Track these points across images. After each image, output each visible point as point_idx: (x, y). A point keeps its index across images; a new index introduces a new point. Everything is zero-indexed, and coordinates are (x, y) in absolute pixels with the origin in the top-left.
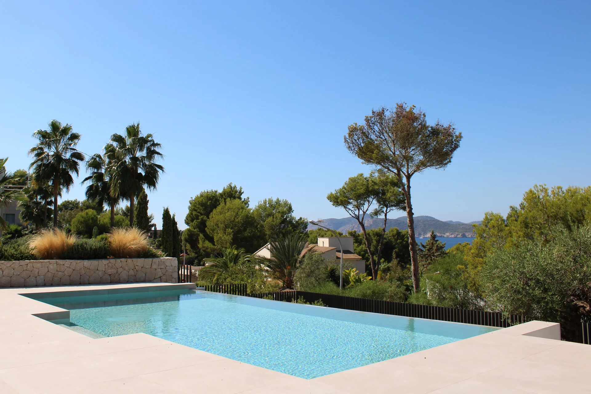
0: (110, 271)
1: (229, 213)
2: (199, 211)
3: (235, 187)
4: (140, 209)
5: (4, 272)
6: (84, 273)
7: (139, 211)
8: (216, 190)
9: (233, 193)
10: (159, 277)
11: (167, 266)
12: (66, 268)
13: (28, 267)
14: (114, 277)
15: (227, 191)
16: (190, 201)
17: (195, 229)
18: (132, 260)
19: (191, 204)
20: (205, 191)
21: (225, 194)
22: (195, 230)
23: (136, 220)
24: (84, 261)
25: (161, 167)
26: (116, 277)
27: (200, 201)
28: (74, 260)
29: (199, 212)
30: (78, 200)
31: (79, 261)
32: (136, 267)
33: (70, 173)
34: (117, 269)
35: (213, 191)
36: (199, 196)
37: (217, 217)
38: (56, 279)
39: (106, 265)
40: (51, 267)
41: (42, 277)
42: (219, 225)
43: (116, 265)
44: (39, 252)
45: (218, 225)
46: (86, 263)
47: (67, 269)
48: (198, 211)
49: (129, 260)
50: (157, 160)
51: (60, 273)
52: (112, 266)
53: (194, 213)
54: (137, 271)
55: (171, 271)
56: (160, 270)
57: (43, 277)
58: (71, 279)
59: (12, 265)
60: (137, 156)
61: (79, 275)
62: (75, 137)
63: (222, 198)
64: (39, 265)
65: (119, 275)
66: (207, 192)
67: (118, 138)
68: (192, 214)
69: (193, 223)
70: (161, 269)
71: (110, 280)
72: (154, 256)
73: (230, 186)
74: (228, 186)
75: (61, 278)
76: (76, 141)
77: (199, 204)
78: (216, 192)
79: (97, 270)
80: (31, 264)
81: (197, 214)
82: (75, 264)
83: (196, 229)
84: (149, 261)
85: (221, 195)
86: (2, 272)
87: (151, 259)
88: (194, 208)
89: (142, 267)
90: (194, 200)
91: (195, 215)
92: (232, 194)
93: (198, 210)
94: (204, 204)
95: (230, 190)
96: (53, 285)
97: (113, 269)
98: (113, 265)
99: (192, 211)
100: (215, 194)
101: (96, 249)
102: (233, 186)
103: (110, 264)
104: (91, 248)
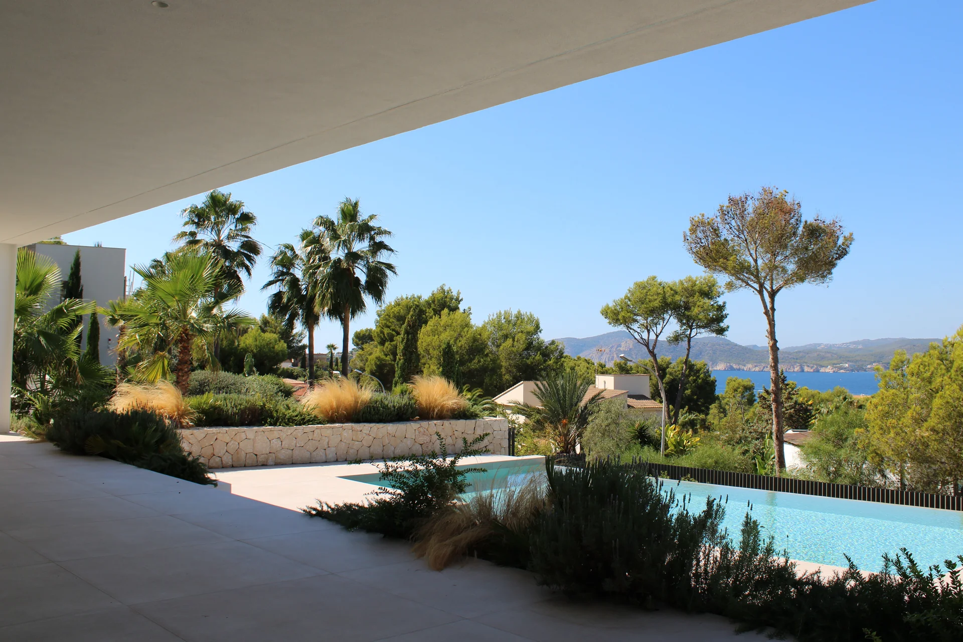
0: (422, 439)
1: (447, 333)
2: (392, 327)
3: (450, 291)
5: (283, 443)
6: (388, 442)
8: (419, 295)
9: (448, 300)
10: (484, 446)
11: (494, 432)
12: (364, 435)
13: (315, 435)
14: (427, 447)
15: (437, 298)
16: (377, 311)
17: (386, 355)
18: (449, 422)
19: (379, 316)
20: (402, 297)
21: (434, 302)
22: (387, 358)
24: (388, 424)
26: (429, 448)
27: (396, 313)
28: (374, 424)
29: (393, 330)
31: (381, 425)
32: (455, 433)
33: (239, 273)
34: (430, 436)
35: (416, 296)
36: (393, 304)
37: (429, 339)
38: (351, 451)
39: (417, 431)
40: (345, 434)
42: (431, 351)
43: (429, 429)
44: (321, 412)
45: (428, 351)
46: (391, 428)
47: (366, 437)
48: (391, 328)
49: (446, 423)
51: (357, 443)
52: (424, 431)
53: (386, 331)
54: (456, 438)
55: (499, 437)
57: (334, 449)
58: (372, 452)
59: (295, 433)
60: (355, 251)
61: (382, 446)
62: (247, 218)
63: (429, 309)
64: (329, 432)
65: (432, 444)
66: (407, 298)
67: (325, 223)
68: (382, 332)
69: (385, 347)
71: (421, 453)
73: (442, 289)
74: (439, 289)
75: (358, 451)
76: (249, 224)
77: (395, 317)
78: (419, 298)
79: (405, 437)
80: (318, 430)
81: (390, 333)
82: (376, 429)
83: (388, 356)
84: (470, 423)
85: (428, 304)
86: (280, 443)
87: (473, 421)
88: (385, 324)
89: (462, 433)
90: (384, 311)
91: (388, 334)
92: (445, 302)
93: (391, 326)
94: (401, 317)
95: (443, 295)
96: (347, 460)
97: (425, 436)
98: (425, 430)
99: (382, 328)
100: (418, 302)
101: (399, 409)
102: (446, 288)
103: (421, 429)
104: (394, 407)
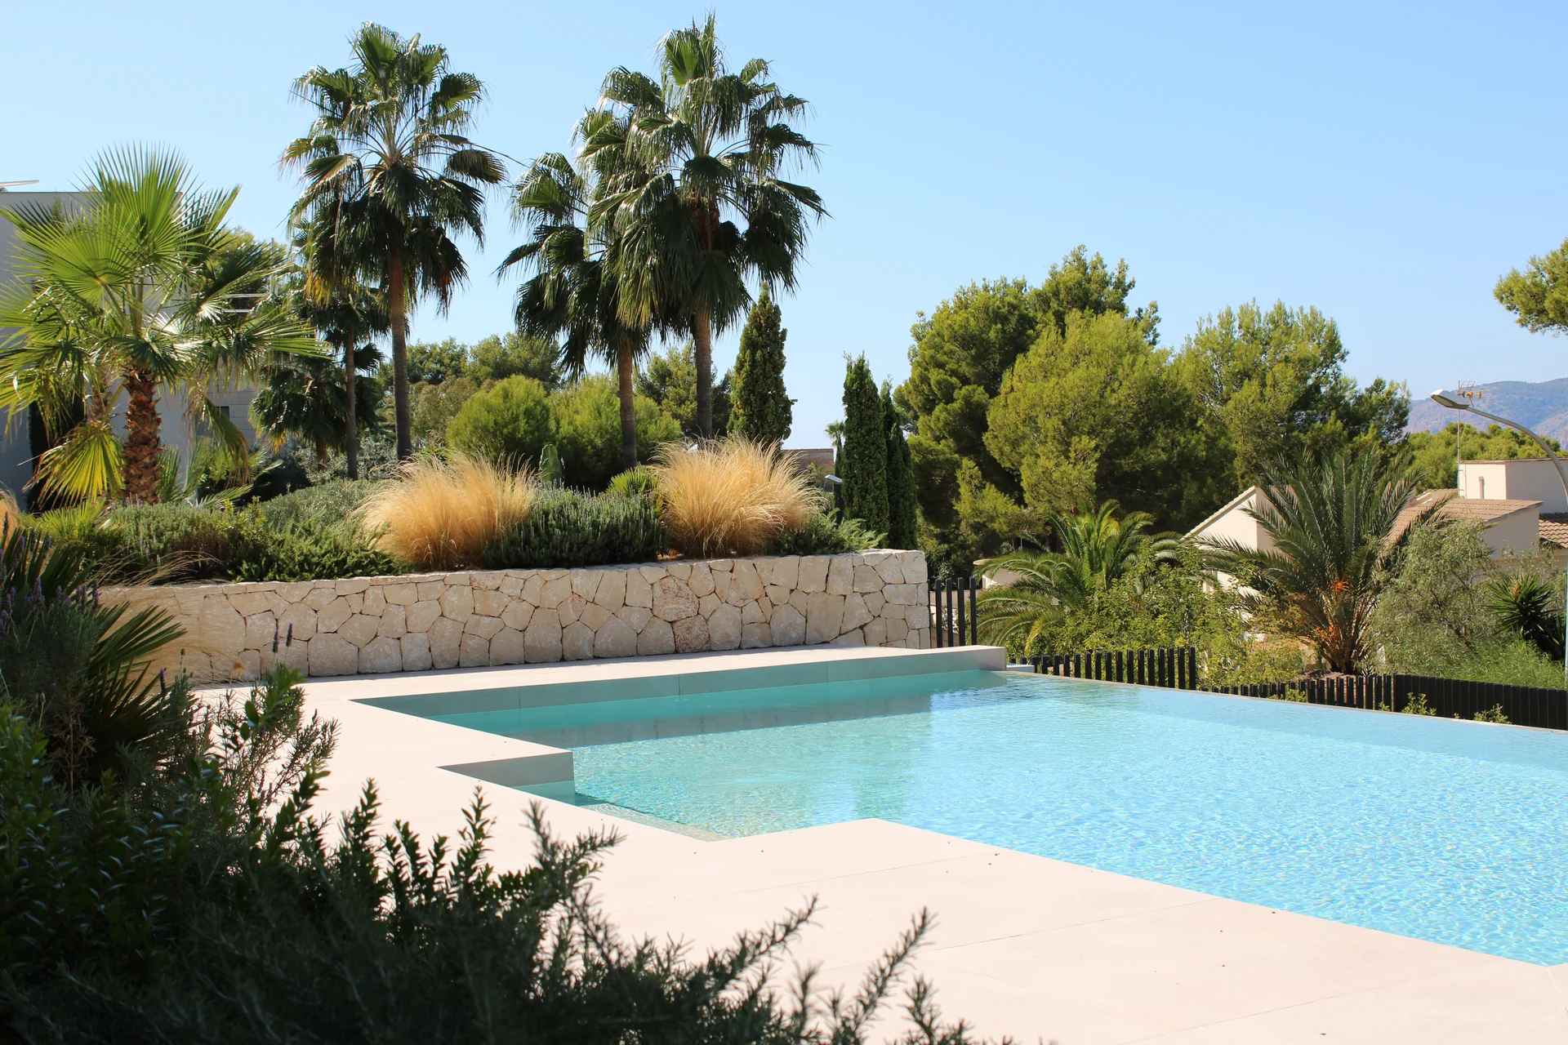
0: (671, 609)
1: (1081, 372)
2: (951, 366)
3: (1099, 263)
4: (753, 363)
5: (280, 624)
6: (575, 618)
7: (750, 374)
8: (1020, 279)
9: (1093, 287)
10: (856, 624)
11: (886, 584)
12: (506, 599)
13: (369, 602)
14: (689, 629)
15: (1065, 283)
16: (914, 328)
17: (938, 439)
18: (751, 562)
19: (919, 338)
20: (974, 286)
21: (1056, 294)
22: (940, 447)
23: (741, 411)
24: (574, 571)
25: (809, 196)
26: (696, 631)
27: (956, 328)
28: (534, 571)
29: (954, 373)
30: (458, 342)
31: (554, 574)
32: (770, 590)
33: (450, 233)
34: (696, 600)
35: (1010, 282)
36: (951, 305)
37: (1032, 390)
38: (472, 642)
39: (657, 588)
40: (452, 598)
41: (421, 637)
42: (1040, 420)
43: (694, 583)
44: (402, 543)
45: (1035, 422)
46: (582, 579)
47: (513, 605)
48: (948, 367)
49: (743, 564)
50: (790, 168)
51: (487, 620)
52: (680, 588)
53: (935, 375)
54: (773, 605)
55: (901, 601)
56: (858, 599)
57: (424, 636)
58: (527, 643)
59: (310, 597)
60: (712, 154)
61: (559, 627)
62: (457, 88)
63: (1045, 312)
64: (407, 594)
65: (707, 621)
66: (986, 288)
67: (635, 89)
68: (924, 379)
69: (933, 417)
70: (863, 595)
71: (672, 644)
72: (833, 546)
73: (1079, 259)
74: (1070, 259)
75: (490, 641)
76: (464, 104)
77: (954, 338)
78: (1021, 286)
79: (625, 604)
80: (378, 591)
81: (946, 380)
82: (540, 583)
83: (943, 442)
84: (816, 563)
85: (1043, 299)
86: (273, 624)
87: (823, 559)
88: (932, 357)
89: (792, 591)
90: (931, 325)
91: (939, 383)
92: (1087, 293)
93: (947, 363)
94: (973, 337)
95: (1081, 275)
96: (461, 665)
97: (681, 601)
98: (682, 585)
99: (926, 369)
100: (1016, 297)
101: (612, 529)
102: (1089, 257)
103: (670, 583)
104: (595, 524)
